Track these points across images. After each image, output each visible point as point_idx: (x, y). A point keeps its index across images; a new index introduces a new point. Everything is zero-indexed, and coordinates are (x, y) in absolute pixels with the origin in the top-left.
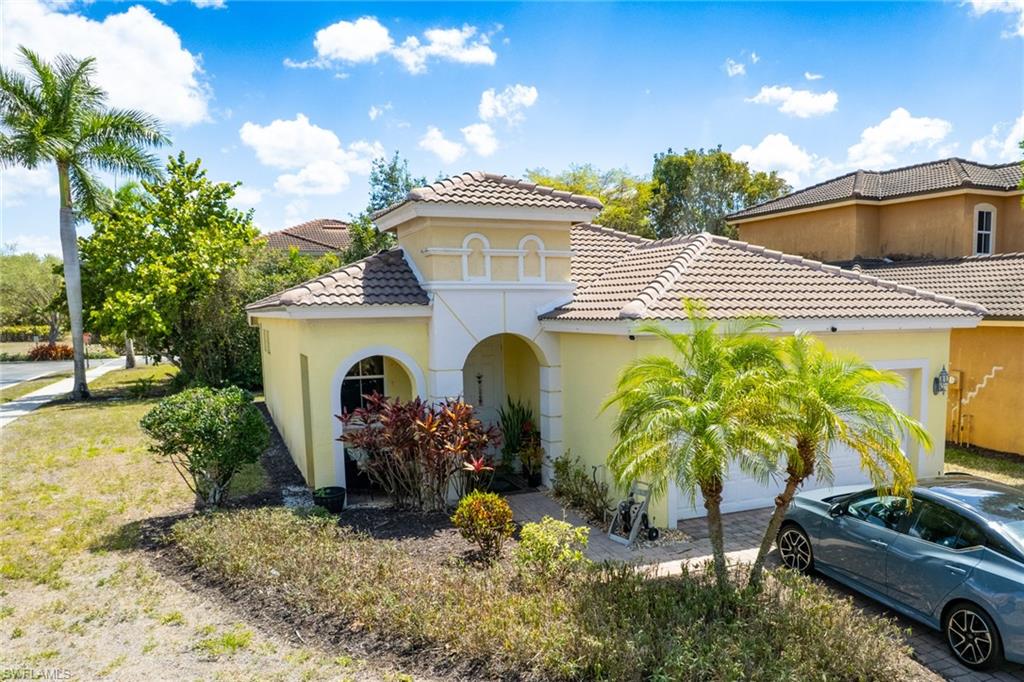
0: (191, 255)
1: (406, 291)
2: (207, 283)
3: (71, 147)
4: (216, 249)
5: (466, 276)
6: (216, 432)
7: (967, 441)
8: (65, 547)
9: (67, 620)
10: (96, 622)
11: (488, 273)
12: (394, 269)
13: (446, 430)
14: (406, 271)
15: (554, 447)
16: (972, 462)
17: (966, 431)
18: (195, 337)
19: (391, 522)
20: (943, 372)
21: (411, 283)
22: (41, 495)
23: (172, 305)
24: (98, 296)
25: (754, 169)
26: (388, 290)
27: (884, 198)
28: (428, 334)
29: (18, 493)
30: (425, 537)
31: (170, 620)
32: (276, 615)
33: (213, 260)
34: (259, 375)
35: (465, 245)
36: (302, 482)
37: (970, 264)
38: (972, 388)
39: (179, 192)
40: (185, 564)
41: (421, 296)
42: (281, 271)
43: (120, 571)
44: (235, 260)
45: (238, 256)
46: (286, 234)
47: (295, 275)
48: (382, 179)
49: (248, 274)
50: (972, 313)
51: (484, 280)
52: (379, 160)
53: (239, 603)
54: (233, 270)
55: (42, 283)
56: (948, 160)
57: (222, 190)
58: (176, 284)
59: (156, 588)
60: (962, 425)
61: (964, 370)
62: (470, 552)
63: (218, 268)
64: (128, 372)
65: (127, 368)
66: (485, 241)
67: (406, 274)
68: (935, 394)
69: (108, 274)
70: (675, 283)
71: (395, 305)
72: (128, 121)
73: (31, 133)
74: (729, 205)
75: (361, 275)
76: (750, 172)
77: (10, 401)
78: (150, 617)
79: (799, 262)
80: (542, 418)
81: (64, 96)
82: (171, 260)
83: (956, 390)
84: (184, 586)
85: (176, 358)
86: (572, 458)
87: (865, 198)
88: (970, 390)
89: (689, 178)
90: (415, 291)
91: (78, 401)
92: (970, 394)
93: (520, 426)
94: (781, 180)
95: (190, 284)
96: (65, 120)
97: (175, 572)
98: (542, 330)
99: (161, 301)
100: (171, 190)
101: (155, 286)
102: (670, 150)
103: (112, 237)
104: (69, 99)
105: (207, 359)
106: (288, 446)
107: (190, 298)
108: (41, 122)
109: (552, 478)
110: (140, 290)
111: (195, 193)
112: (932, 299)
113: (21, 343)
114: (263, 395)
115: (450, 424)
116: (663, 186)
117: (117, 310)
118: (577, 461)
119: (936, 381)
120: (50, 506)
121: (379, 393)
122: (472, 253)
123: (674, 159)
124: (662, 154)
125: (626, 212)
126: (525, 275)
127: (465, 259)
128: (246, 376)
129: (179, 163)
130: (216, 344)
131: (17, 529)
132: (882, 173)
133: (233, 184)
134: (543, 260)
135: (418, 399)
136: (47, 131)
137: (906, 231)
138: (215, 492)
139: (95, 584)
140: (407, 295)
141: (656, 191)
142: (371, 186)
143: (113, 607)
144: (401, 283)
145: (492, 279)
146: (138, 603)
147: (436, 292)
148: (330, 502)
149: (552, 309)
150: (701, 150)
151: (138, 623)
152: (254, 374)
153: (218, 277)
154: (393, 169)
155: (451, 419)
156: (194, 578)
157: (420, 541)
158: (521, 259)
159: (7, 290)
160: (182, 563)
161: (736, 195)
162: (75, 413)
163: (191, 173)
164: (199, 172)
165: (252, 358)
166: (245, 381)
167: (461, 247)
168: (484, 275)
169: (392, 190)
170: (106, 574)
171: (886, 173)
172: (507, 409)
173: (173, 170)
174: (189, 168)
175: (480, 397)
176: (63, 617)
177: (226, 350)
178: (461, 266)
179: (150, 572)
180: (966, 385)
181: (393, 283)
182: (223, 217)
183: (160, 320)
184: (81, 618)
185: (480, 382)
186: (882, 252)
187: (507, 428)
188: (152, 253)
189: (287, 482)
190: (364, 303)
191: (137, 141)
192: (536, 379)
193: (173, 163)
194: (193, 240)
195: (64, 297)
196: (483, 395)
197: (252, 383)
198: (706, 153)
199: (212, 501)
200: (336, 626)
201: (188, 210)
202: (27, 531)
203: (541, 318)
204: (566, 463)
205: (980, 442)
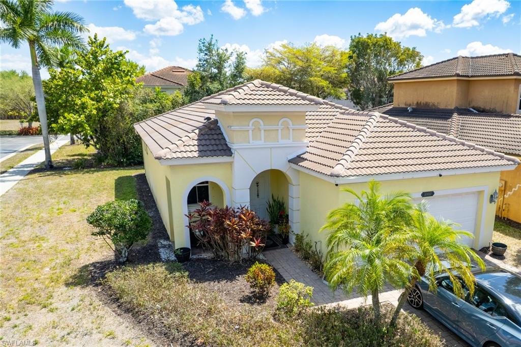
0: (104, 93)
1: (220, 148)
2: (112, 108)
3: (35, 33)
4: (117, 90)
5: (251, 141)
6: (125, 226)
7: (506, 216)
8: (52, 282)
9: (59, 333)
10: (73, 335)
11: (263, 139)
12: (213, 132)
13: (242, 225)
14: (220, 134)
15: (296, 226)
16: (507, 231)
17: (506, 212)
18: (107, 136)
19: (214, 270)
20: (496, 192)
21: (222, 142)
22: (37, 244)
23: (95, 120)
24: (55, 114)
25: (404, 45)
26: (211, 148)
27: (472, 76)
28: (231, 170)
29: (25, 241)
30: (231, 280)
31: (109, 335)
32: (160, 333)
33: (115, 97)
34: (142, 157)
35: (250, 125)
36: (167, 238)
37: (514, 119)
38: (510, 190)
39: (95, 58)
40: (113, 296)
41: (228, 151)
42: (151, 101)
43: (82, 300)
44: (127, 96)
45: (128, 93)
46: (153, 75)
47: (159, 104)
48: (204, 50)
49: (134, 103)
50: (513, 163)
51: (261, 143)
52: (202, 39)
53: (141, 324)
54: (126, 101)
55: (22, 94)
56: (508, 54)
57: (118, 55)
58: (96, 109)
59: (101, 313)
60: (504, 208)
61: (507, 180)
62: (254, 292)
63: (118, 101)
64: (72, 147)
65: (71, 144)
66: (261, 122)
67: (220, 135)
68: (491, 203)
69: (60, 103)
70: (360, 149)
71: (215, 157)
72: (65, 19)
73: (13, 27)
74: (389, 65)
75: (196, 138)
76: (402, 47)
77: (12, 168)
78: (99, 332)
79: (425, 131)
80: (289, 210)
81: (29, 3)
82: (93, 95)
83: (502, 190)
84: (114, 311)
85: (98, 146)
86: (305, 235)
87: (462, 76)
88: (509, 191)
89: (369, 51)
90: (225, 148)
91: (48, 171)
92: (509, 193)
93: (278, 211)
94: (418, 52)
95: (103, 108)
96: (31, 17)
97: (109, 302)
98: (290, 167)
99: (89, 118)
100: (91, 56)
101: (85, 110)
102: (359, 34)
103: (61, 83)
104: (32, 6)
105: (114, 148)
106: (159, 209)
107: (104, 116)
108: (19, 20)
109: (294, 242)
110: (77, 112)
111: (104, 57)
112: (493, 154)
113: (12, 120)
114: (144, 168)
115: (244, 222)
116: (355, 55)
117: (66, 124)
118: (307, 236)
119: (492, 196)
120: (42, 252)
121: (206, 201)
122: (254, 129)
123: (361, 40)
124: (355, 36)
125: (334, 70)
126: (282, 139)
127: (251, 132)
128: (135, 157)
129: (94, 40)
130: (118, 141)
131: (28, 269)
132: (472, 58)
133: (124, 52)
134: (291, 130)
135: (227, 207)
136: (22, 25)
137: (483, 96)
138: (125, 252)
139: (70, 309)
140: (220, 150)
141: (351, 57)
142: (198, 54)
143: (80, 325)
144: (218, 142)
145: (265, 142)
146: (93, 323)
147: (235, 150)
148: (183, 259)
149: (296, 156)
150: (376, 35)
151: (94, 336)
152: (139, 156)
153: (118, 106)
154: (210, 44)
155: (244, 220)
156: (119, 306)
157: (229, 283)
158: (280, 131)
159: (4, 97)
160: (111, 296)
161: (393, 59)
162: (47, 179)
163: (101, 45)
164: (105, 45)
165: (137, 148)
166: (134, 160)
167: (249, 126)
168: (261, 140)
169: (210, 55)
170: (75, 302)
171: (474, 58)
172: (271, 202)
173: (92, 44)
174: (100, 43)
175: (258, 193)
176: (57, 330)
177: (124, 144)
178: (249, 135)
179: (97, 302)
180: (508, 188)
181: (213, 142)
182: (119, 70)
183: (89, 128)
184: (66, 332)
185: (258, 186)
186: (469, 104)
187: (271, 211)
188: (82, 91)
189: (160, 237)
190: (198, 156)
191: (70, 29)
192: (287, 190)
193: (91, 40)
194: (104, 84)
195: (37, 114)
196: (259, 192)
197: (138, 161)
198: (378, 36)
199: (124, 256)
200: (190, 342)
201: (101, 66)
202: (33, 270)
203: (290, 161)
204: (302, 237)
205: (512, 218)
